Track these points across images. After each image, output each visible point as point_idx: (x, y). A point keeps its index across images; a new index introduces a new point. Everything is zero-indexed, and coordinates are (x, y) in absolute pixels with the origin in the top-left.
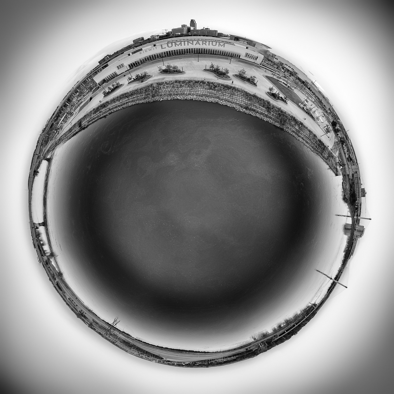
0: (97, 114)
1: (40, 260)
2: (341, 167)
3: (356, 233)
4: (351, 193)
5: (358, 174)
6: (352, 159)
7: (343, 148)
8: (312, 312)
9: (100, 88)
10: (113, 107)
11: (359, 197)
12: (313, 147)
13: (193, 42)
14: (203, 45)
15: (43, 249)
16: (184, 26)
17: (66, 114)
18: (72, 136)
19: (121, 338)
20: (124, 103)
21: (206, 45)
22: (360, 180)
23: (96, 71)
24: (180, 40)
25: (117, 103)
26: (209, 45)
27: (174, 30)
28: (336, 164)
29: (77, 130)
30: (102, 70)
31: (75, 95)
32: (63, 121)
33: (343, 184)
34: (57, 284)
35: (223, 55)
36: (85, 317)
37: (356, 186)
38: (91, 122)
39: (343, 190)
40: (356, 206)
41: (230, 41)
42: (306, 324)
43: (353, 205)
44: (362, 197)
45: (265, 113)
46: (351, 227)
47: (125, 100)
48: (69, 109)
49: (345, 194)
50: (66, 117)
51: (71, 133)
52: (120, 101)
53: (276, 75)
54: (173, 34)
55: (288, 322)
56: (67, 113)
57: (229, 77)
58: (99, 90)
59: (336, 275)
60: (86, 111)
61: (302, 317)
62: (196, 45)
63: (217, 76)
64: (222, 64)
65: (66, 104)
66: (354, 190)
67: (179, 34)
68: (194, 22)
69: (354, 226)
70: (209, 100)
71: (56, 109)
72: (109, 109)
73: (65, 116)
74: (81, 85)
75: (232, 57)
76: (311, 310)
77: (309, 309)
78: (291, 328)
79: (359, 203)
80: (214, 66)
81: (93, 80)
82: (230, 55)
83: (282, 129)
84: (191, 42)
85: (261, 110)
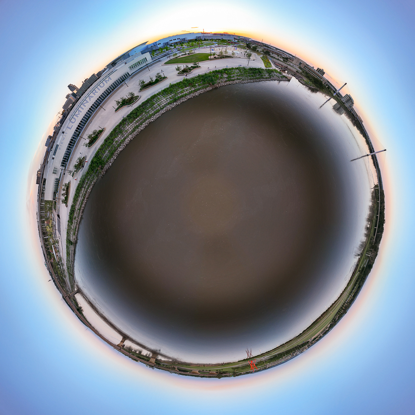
0: (75, 222)
1: (149, 365)
2: (286, 71)
3: (347, 105)
4: (312, 81)
5: (303, 64)
6: (287, 58)
7: (273, 57)
8: (379, 193)
9: (57, 202)
10: (80, 205)
11: (321, 79)
12: (251, 79)
13: (86, 101)
14: (95, 95)
15: (143, 356)
16: (68, 97)
17: (53, 246)
18: (74, 257)
19: (266, 360)
20: (85, 194)
21: (97, 92)
22: (309, 65)
23: (41, 193)
24: (76, 109)
25: (80, 199)
26: (99, 90)
27: (64, 107)
28: (280, 73)
29: (73, 249)
30: (45, 187)
31: (44, 225)
32: (56, 253)
33: (300, 82)
34: (180, 370)
35: (117, 86)
36: (225, 373)
37: (311, 73)
38: (76, 233)
39: (305, 86)
40: (326, 86)
41: (111, 70)
42: (384, 206)
43: (324, 89)
44: (323, 76)
45: (192, 90)
46: (339, 104)
47: (83, 191)
48: (51, 240)
49: (309, 87)
50: (55, 248)
51: (71, 255)
52: (80, 196)
53: (171, 56)
54: (67, 110)
55: (370, 220)
56: (53, 244)
57: (138, 96)
58: (57, 203)
59: (369, 149)
60: (65, 228)
61: (376, 205)
62: (90, 100)
63: (129, 105)
64: (123, 93)
65: (45, 239)
66: (312, 77)
67: (71, 105)
68: (72, 86)
69: (340, 102)
70: (142, 127)
71: (43, 250)
72: (79, 209)
73: (53, 248)
74: (41, 213)
75: (124, 80)
76: (377, 193)
77: (375, 194)
78: (376, 221)
79: (326, 82)
80: (119, 101)
81: (46, 201)
82: (121, 81)
83: (216, 88)
84: (85, 102)
85: (187, 91)
